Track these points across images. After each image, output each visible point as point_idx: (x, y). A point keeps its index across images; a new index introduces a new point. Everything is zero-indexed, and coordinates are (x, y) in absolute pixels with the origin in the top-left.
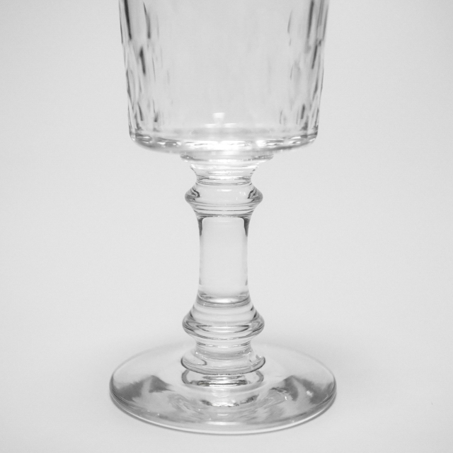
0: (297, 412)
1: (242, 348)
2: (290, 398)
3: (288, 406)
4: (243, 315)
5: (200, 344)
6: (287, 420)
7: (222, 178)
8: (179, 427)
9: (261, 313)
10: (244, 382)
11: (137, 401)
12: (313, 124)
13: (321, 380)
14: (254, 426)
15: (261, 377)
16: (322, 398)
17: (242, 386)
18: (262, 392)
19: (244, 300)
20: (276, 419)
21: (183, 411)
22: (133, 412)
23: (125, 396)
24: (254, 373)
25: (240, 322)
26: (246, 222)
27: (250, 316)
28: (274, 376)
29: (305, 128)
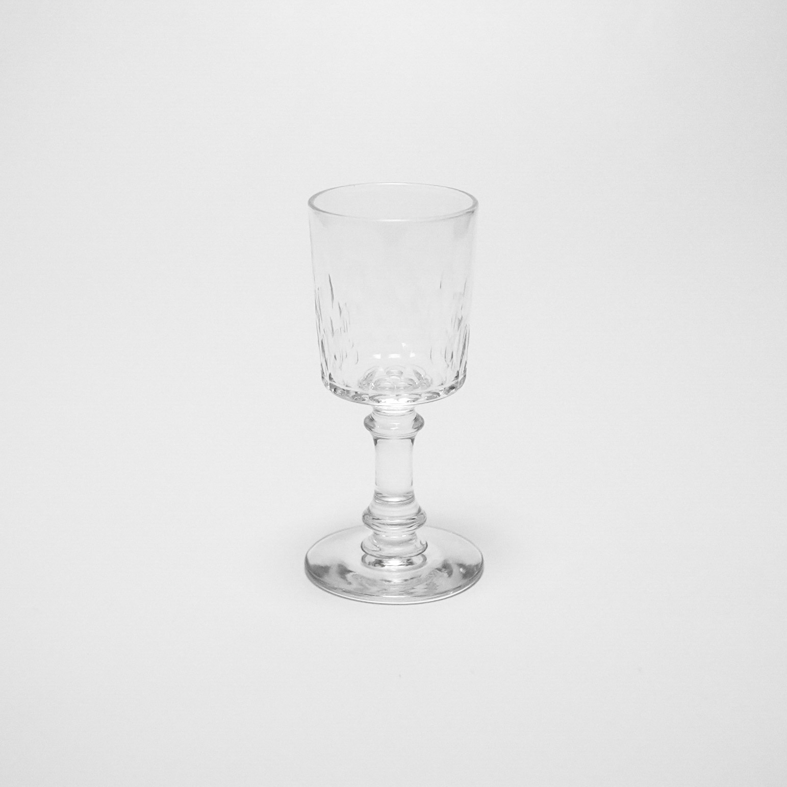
0: (450, 587)
1: (410, 537)
2: (448, 576)
3: (444, 581)
4: (410, 510)
5: (375, 533)
6: (446, 592)
8: (363, 599)
9: (423, 509)
10: (411, 563)
11: (326, 579)
13: (470, 561)
14: (417, 598)
15: (425, 559)
16: (471, 573)
17: (409, 566)
18: (424, 571)
19: (410, 498)
20: (433, 592)
21: (367, 588)
22: (325, 587)
23: (317, 573)
24: (420, 556)
25: (408, 515)
26: (413, 441)
27: (415, 511)
28: (435, 557)
29: (457, 377)
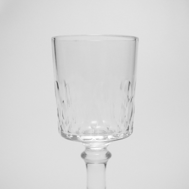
7: (95, 149)
12: (131, 127)
26: (105, 165)
29: (128, 130)
